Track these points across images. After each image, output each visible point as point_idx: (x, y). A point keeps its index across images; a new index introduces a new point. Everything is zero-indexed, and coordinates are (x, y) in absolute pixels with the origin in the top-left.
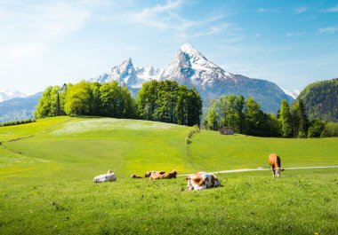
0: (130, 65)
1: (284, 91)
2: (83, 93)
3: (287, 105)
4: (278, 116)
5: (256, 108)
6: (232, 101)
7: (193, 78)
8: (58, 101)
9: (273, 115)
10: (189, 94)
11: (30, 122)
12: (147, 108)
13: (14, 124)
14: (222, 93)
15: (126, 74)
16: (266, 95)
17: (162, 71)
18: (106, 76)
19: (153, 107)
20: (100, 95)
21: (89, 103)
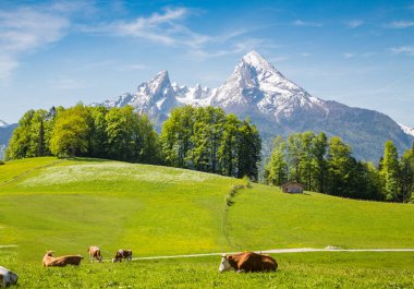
0: (166, 82)
1: (404, 127)
2: (78, 122)
3: (395, 150)
4: (380, 168)
5: (345, 153)
6: (308, 141)
7: (261, 104)
8: (42, 133)
9: (371, 165)
10: (242, 129)
12: (176, 147)
14: (305, 128)
15: (158, 96)
16: (373, 133)
17: (214, 91)
18: (129, 97)
19: (187, 146)
20: (104, 127)
21: (88, 138)
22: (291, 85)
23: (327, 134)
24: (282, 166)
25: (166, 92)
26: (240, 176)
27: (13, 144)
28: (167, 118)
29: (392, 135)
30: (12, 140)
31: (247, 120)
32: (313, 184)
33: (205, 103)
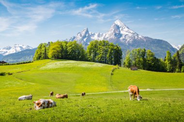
0: (87, 32)
1: (173, 45)
2: (58, 47)
3: (170, 54)
4: (165, 60)
5: (152, 55)
7: (121, 38)
8: (45, 51)
9: (162, 59)
10: (115, 48)
11: (30, 62)
12: (92, 55)
13: (22, 64)
14: (137, 47)
15: (85, 37)
16: (162, 48)
17: (104, 35)
18: (74, 38)
19: (96, 54)
20: (67, 48)
21: (61, 52)
22: (132, 32)
23: (146, 49)
24: (130, 60)
25: (87, 35)
26: (115, 65)
27: (36, 55)
28: (88, 45)
29: (169, 48)
30: (35, 54)
31: (117, 45)
32: (141, 67)
33: (101, 39)
